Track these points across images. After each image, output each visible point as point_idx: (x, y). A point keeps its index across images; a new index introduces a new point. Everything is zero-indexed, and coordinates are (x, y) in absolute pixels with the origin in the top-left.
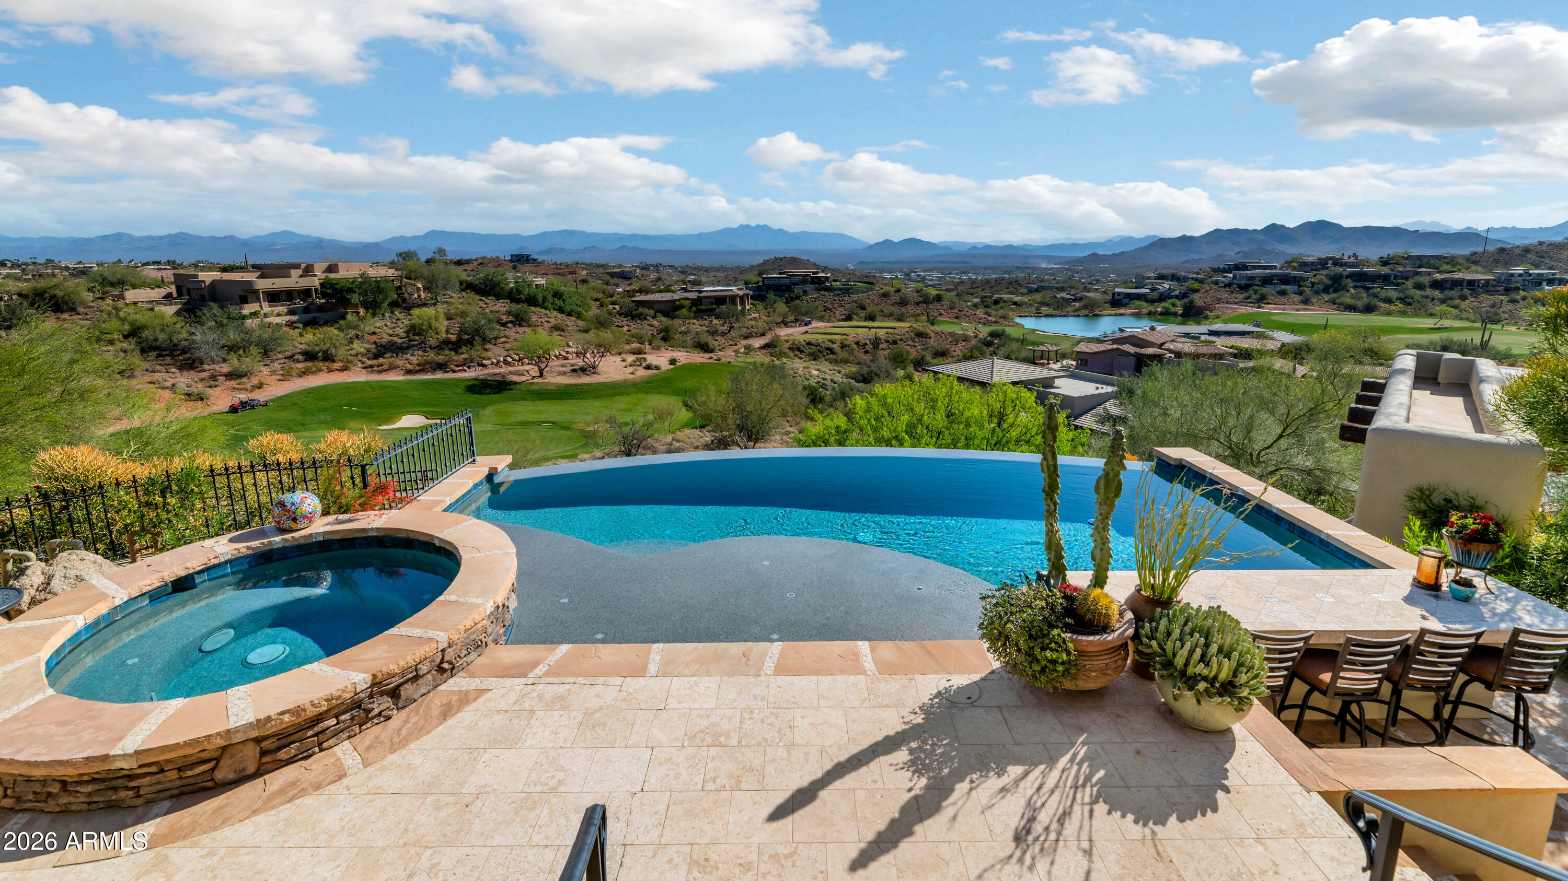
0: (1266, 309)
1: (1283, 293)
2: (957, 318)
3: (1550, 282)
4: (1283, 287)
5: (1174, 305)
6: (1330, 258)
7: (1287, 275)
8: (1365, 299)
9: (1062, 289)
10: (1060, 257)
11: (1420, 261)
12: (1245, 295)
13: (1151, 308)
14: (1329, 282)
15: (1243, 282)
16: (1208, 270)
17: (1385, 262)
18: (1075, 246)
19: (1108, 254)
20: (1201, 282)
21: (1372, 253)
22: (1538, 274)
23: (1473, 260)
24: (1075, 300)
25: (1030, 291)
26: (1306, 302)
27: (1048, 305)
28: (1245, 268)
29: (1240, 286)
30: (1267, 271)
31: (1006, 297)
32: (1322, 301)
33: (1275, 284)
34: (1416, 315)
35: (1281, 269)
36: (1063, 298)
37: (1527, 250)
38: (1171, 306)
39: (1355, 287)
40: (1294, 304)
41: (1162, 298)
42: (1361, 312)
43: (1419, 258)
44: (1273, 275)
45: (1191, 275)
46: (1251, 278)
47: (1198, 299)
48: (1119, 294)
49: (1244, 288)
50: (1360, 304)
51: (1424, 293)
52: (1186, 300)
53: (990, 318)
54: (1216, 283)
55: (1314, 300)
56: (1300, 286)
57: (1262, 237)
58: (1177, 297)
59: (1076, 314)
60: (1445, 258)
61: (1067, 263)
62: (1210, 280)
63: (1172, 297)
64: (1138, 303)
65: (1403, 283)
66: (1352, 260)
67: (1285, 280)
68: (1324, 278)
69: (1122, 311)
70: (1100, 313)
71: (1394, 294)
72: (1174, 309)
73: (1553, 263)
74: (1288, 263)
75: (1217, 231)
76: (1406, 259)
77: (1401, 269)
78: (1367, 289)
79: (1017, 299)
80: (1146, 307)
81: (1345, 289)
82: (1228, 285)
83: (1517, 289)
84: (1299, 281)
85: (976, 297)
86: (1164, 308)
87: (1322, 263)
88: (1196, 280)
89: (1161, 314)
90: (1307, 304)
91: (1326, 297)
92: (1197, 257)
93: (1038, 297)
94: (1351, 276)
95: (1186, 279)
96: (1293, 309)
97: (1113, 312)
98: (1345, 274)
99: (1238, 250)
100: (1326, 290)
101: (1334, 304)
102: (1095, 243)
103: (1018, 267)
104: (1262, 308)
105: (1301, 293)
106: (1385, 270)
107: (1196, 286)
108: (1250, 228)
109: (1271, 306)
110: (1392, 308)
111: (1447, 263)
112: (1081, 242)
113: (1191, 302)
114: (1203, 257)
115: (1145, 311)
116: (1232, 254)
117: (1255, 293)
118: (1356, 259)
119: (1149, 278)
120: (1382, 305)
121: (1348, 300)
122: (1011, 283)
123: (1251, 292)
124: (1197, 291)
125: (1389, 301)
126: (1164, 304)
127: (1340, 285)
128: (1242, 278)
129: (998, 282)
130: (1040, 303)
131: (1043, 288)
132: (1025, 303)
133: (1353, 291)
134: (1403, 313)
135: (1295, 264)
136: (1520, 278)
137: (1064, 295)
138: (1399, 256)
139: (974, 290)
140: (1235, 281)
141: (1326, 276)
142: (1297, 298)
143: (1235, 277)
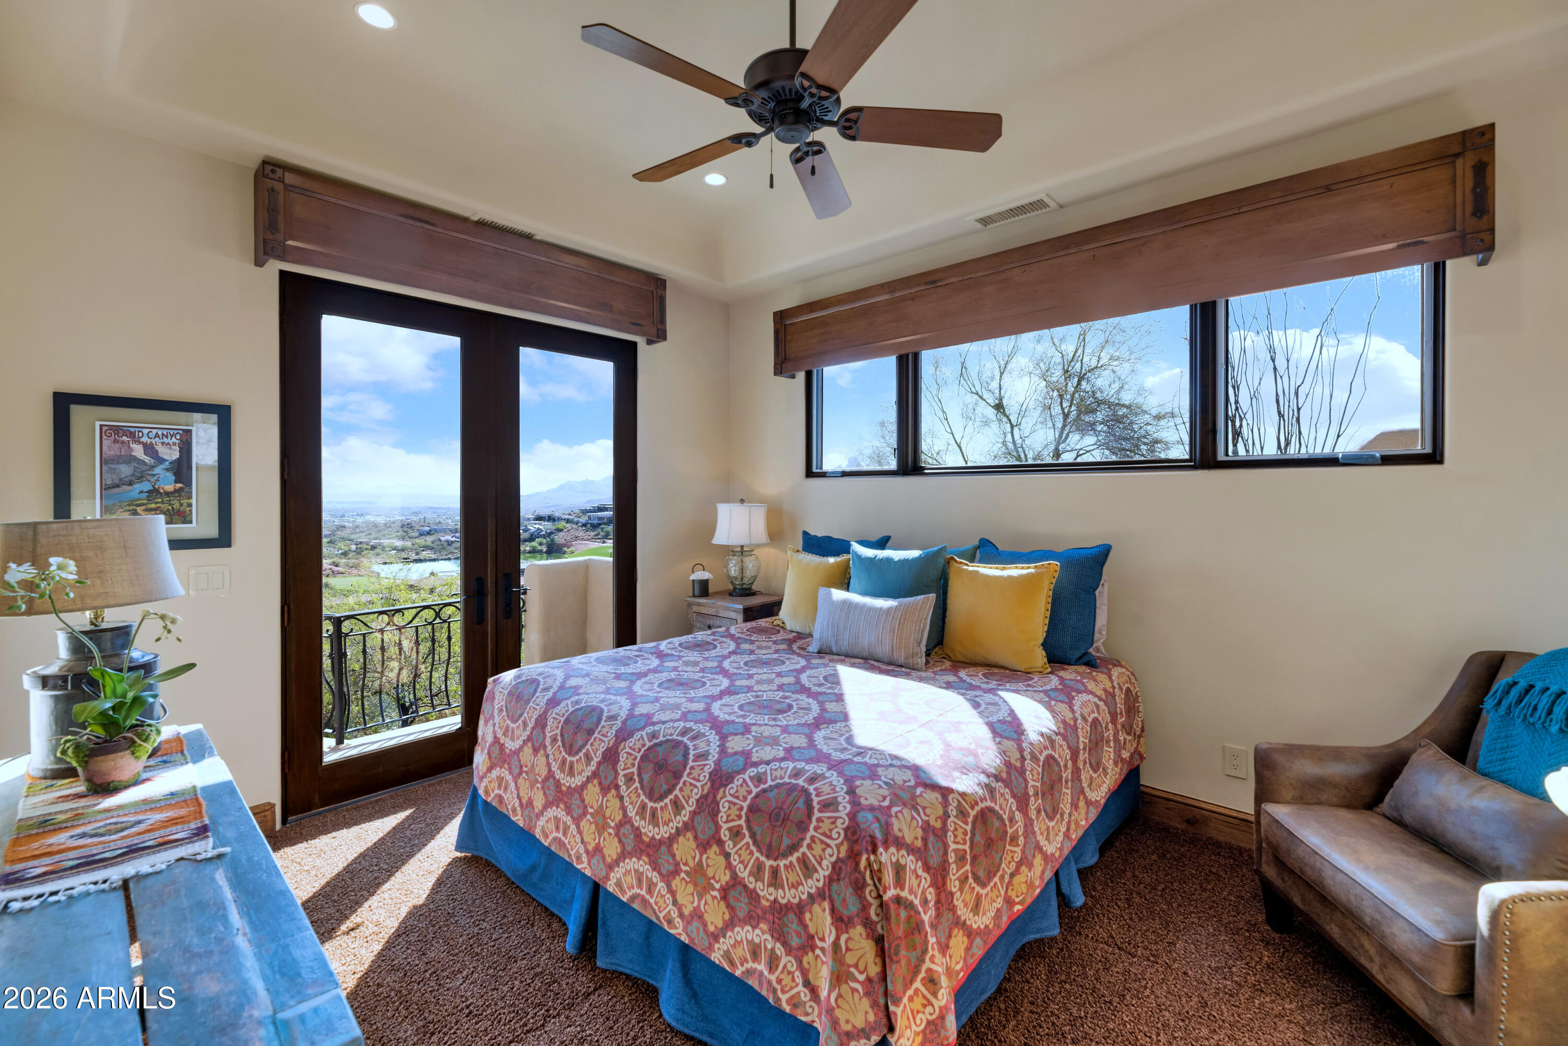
5: (540, 544)
12: (596, 532)
15: (596, 522)
16: (578, 511)
20: (568, 521)
25: (421, 534)
36: (447, 541)
38: (538, 545)
41: (532, 537)
45: (563, 516)
46: (600, 518)
47: (559, 538)
49: (595, 527)
52: (550, 539)
54: (577, 523)
62: (575, 520)
63: (540, 536)
72: (540, 548)
82: (584, 525)
86: (532, 546)
88: (566, 520)
89: (530, 552)
104: (606, 543)
107: (564, 525)
113: (552, 540)
117: (602, 530)
122: (404, 526)
123: (599, 530)
124: (563, 530)
126: (533, 543)
140: (589, 521)
143: (589, 517)
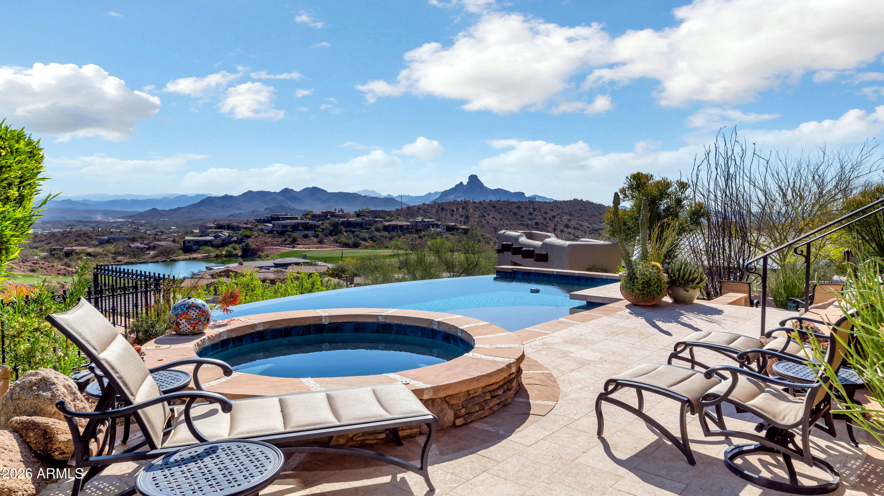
0: (299, 248)
1: (306, 236)
2: (33, 271)
3: (433, 226)
4: (306, 232)
5: (234, 249)
6: (329, 212)
7: (307, 224)
8: (353, 239)
9: (134, 240)
10: (121, 212)
11: (376, 214)
12: (283, 239)
13: (217, 252)
14: (332, 228)
15: (280, 229)
17: (358, 215)
18: (135, 202)
19: (167, 209)
20: (251, 229)
21: (351, 209)
22: (428, 221)
23: (399, 213)
24: (149, 249)
25: (101, 243)
26: (321, 242)
27: (123, 254)
28: (278, 219)
29: (278, 232)
30: (295, 221)
31: (78, 249)
32: (330, 241)
33: (300, 230)
34: (380, 248)
35: (301, 219)
36: (137, 248)
37: (419, 208)
38: (232, 250)
39: (346, 231)
40: (314, 244)
41: (225, 243)
42: (352, 247)
43: (375, 212)
44: (299, 224)
45: (241, 225)
46: (285, 226)
47: (252, 243)
48: (189, 241)
49: (282, 233)
50: (351, 242)
51: (381, 234)
52: (244, 244)
53: (70, 269)
54: (262, 230)
55: (325, 241)
56: (316, 231)
57: (280, 198)
58: (235, 242)
59: (155, 260)
60: (387, 212)
61: (130, 217)
62: (256, 229)
63: (232, 242)
64: (206, 248)
65: (370, 228)
66: (341, 213)
67: (307, 227)
68: (329, 225)
69: (195, 255)
70: (176, 258)
71: (367, 235)
72: (235, 252)
73: (431, 216)
74: (305, 215)
75: (250, 192)
76: (368, 212)
77: (367, 219)
78: (353, 232)
79: (90, 250)
80: (214, 252)
81: (340, 232)
82: (271, 232)
83: (421, 230)
84: (315, 228)
85: (43, 251)
86: (227, 251)
87: (324, 216)
88: (246, 228)
89: (226, 256)
90: (321, 244)
91: (332, 238)
92: (238, 212)
93: (111, 248)
94: (343, 223)
95: (238, 228)
96: (315, 248)
97: (187, 257)
98: (340, 222)
99: (266, 207)
100: (331, 234)
101: (337, 243)
102: (153, 200)
103: (80, 222)
104: (296, 248)
105: (317, 236)
106: (359, 220)
107: (248, 233)
108: (272, 191)
109: (301, 246)
110: (367, 244)
111: (388, 215)
112: (140, 199)
113: (247, 245)
114: (243, 212)
115: (213, 254)
116: (262, 209)
117: (290, 237)
118: (343, 212)
119: (211, 228)
120: (362, 242)
121: (345, 240)
122: (79, 236)
123: (287, 236)
124: (249, 237)
125: (364, 239)
126: (226, 248)
127: (338, 230)
128: (279, 226)
129: (65, 235)
130: (115, 253)
131: (114, 240)
132: (100, 254)
133: (345, 234)
134: (373, 247)
135: (309, 216)
136: (421, 224)
137: (138, 244)
138: (365, 211)
139: (38, 244)
140: (275, 229)
141: (329, 224)
142: (315, 240)
143: (274, 225)
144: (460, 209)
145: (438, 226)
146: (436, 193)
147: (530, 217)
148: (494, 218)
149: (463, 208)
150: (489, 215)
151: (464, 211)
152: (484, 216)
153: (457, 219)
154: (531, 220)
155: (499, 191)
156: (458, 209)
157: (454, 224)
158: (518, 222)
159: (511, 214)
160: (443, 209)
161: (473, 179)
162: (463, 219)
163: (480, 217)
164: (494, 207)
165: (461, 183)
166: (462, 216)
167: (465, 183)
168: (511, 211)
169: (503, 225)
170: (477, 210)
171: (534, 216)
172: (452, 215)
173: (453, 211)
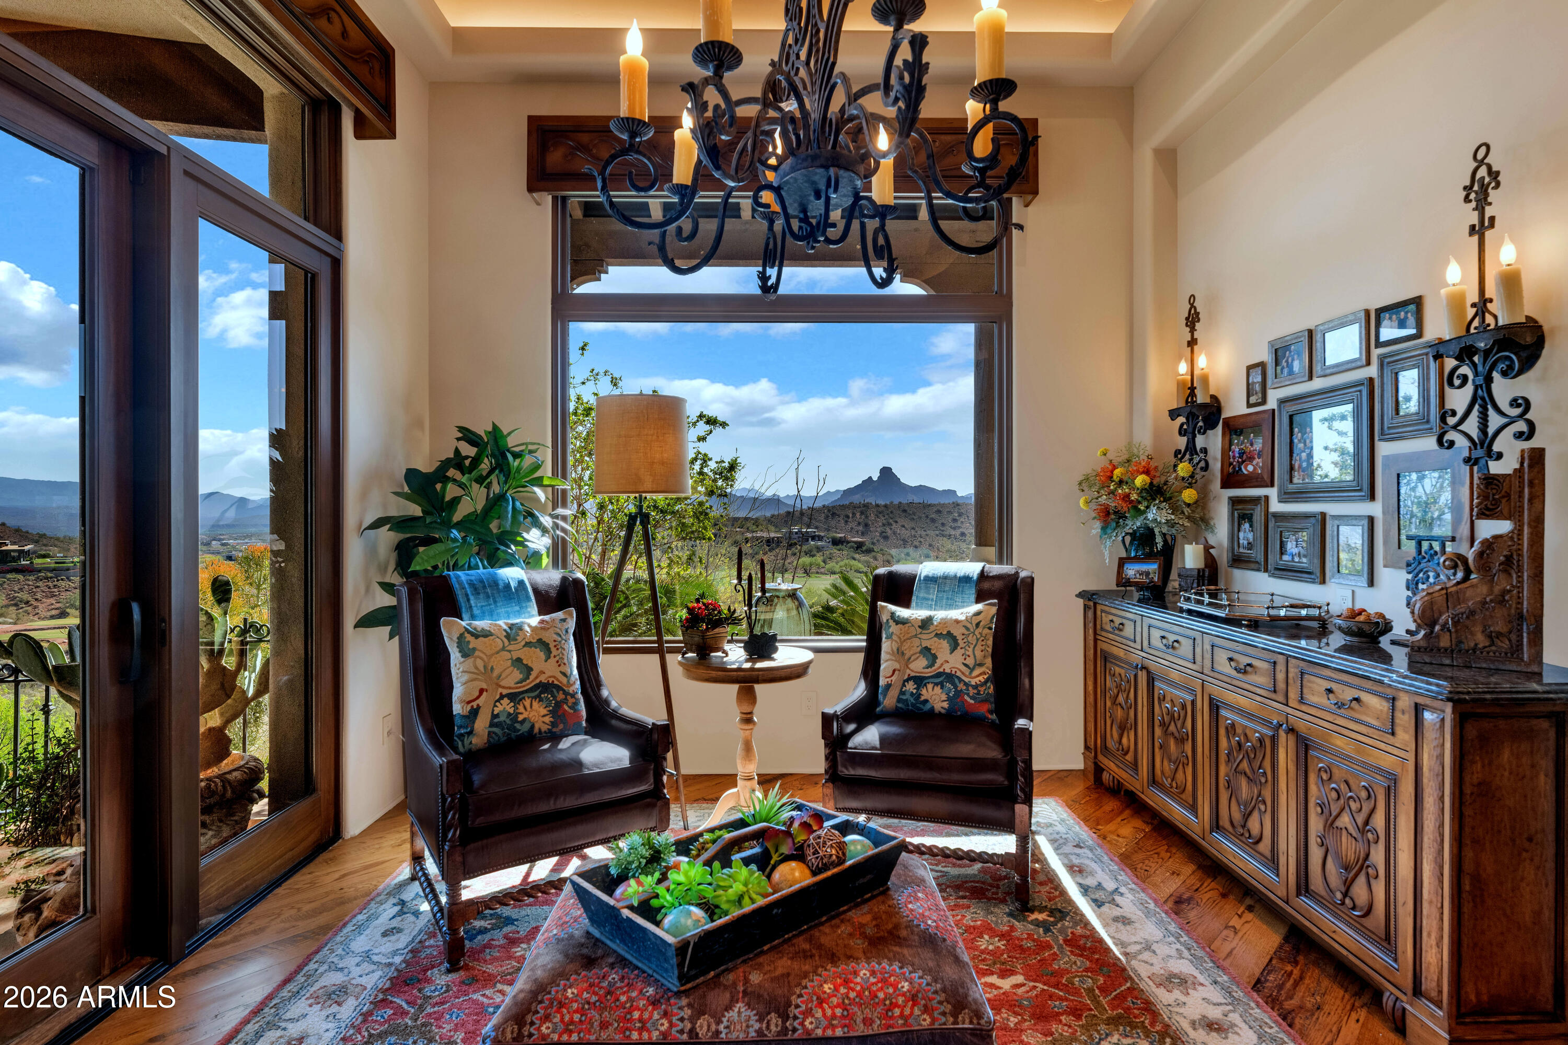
144: (858, 515)
145: (820, 538)
146: (837, 491)
147: (953, 525)
148: (903, 526)
149: (862, 513)
150: (896, 522)
151: (863, 517)
152: (890, 524)
153: (852, 528)
154: (954, 528)
155: (921, 489)
156: (854, 514)
157: (842, 535)
158: (937, 532)
159: (928, 521)
160: (834, 514)
161: (886, 472)
162: (861, 528)
163: (884, 525)
164: (905, 511)
165: (870, 478)
166: (859, 524)
167: (875, 478)
168: (927, 517)
169: (915, 536)
170: (881, 516)
171: (959, 524)
172: (846, 522)
173: (848, 517)
